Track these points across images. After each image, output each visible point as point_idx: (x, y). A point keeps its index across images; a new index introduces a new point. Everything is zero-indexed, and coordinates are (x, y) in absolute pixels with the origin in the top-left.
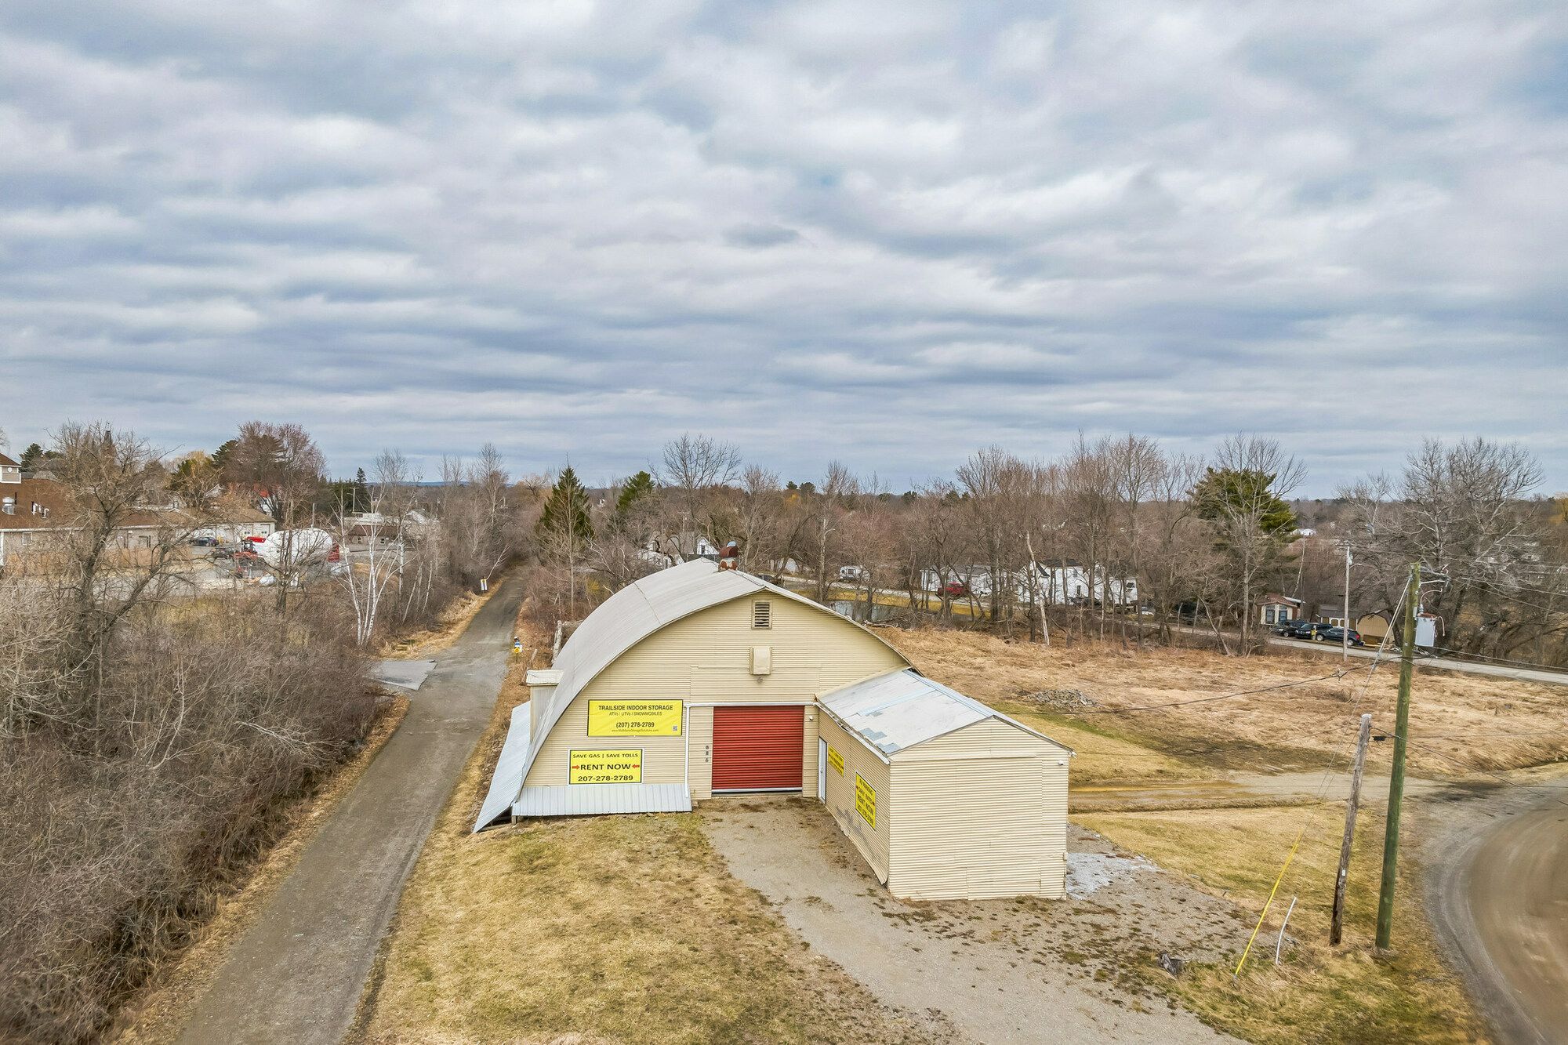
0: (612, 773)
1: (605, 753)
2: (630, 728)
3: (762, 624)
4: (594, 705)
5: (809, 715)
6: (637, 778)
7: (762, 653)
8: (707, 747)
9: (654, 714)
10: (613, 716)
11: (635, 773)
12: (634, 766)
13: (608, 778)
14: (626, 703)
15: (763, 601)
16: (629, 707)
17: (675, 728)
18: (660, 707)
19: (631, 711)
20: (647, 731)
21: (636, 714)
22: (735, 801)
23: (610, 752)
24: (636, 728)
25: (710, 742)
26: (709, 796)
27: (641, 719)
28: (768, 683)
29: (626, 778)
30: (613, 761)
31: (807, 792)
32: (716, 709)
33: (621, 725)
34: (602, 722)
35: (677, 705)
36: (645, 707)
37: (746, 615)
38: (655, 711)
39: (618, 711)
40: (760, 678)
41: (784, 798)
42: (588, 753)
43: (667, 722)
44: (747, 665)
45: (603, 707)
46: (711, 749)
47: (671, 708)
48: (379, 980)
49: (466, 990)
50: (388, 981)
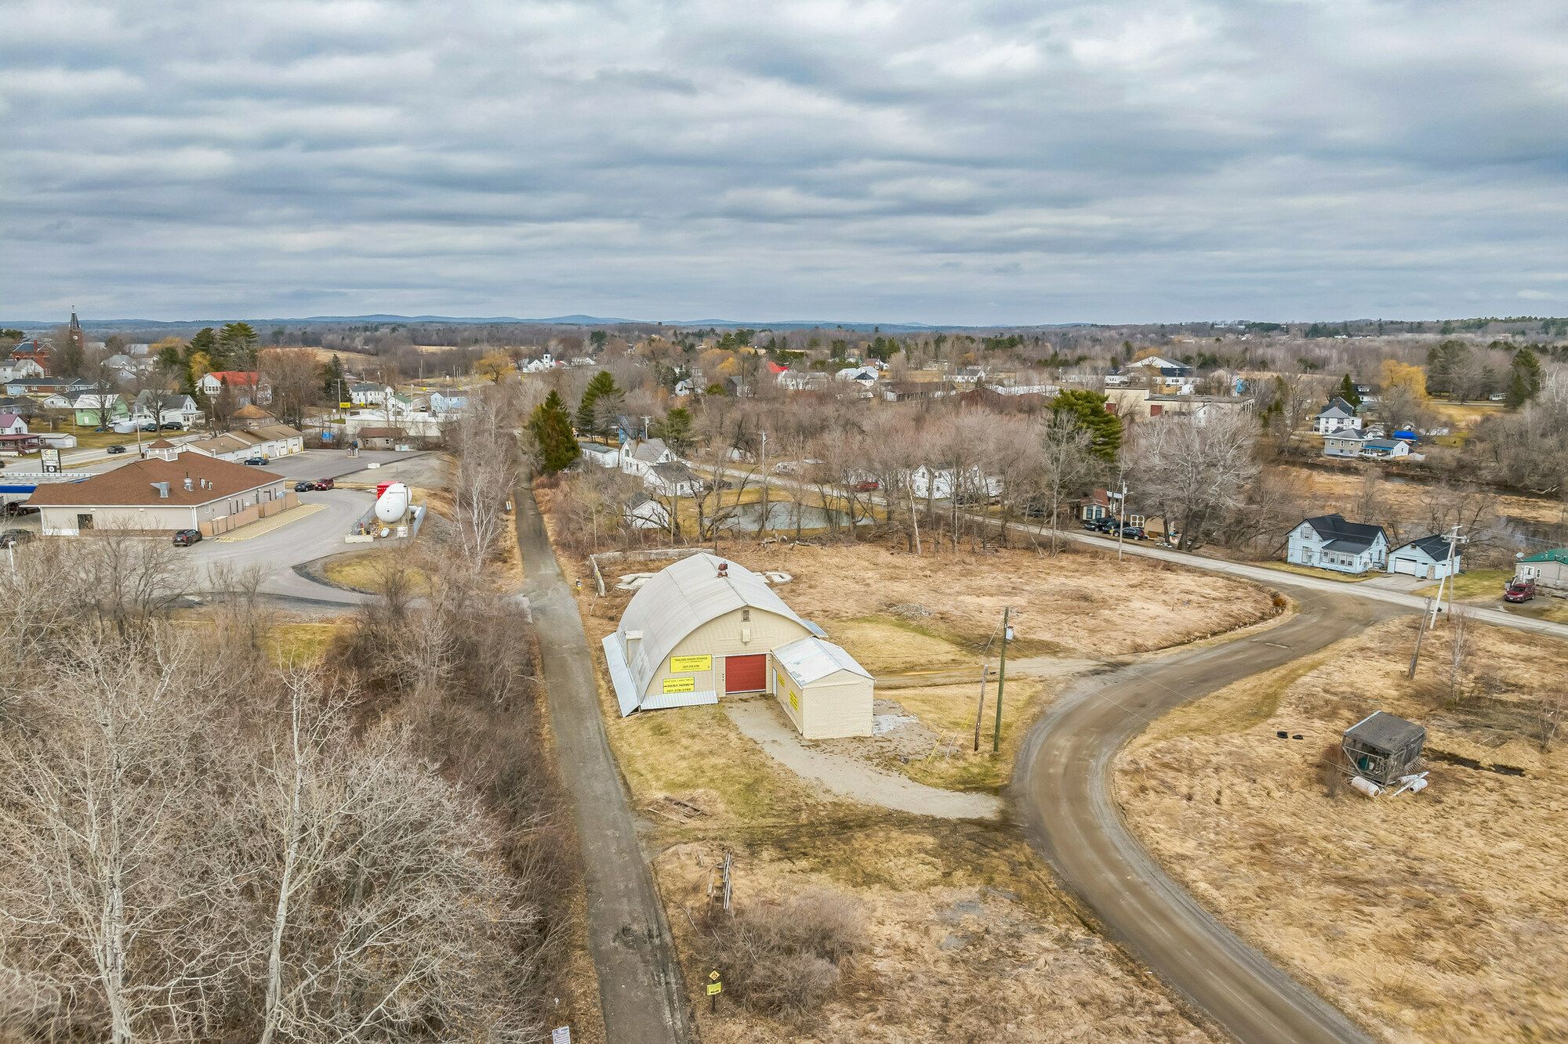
0: (682, 689)
1: (678, 679)
2: (689, 668)
3: (746, 619)
4: (672, 661)
5: (768, 658)
6: (693, 690)
7: (746, 632)
8: (723, 674)
9: (699, 661)
10: (682, 663)
11: (692, 687)
12: (691, 684)
13: (680, 691)
14: (687, 657)
15: (746, 610)
16: (688, 659)
17: (709, 667)
18: (702, 658)
19: (689, 661)
20: (696, 669)
21: (691, 662)
22: (737, 697)
23: (680, 679)
24: (692, 667)
25: (724, 672)
26: (725, 696)
27: (694, 664)
28: (749, 645)
29: (688, 690)
30: (682, 683)
31: (768, 691)
32: (727, 658)
33: (685, 667)
34: (676, 666)
35: (709, 657)
36: (695, 659)
37: (739, 616)
39: (684, 661)
40: (746, 643)
41: (758, 695)
42: (671, 680)
43: (704, 665)
44: (738, 638)
45: (677, 660)
46: (725, 674)
47: (707, 658)
48: (624, 777)
49: (658, 779)
50: (628, 777)
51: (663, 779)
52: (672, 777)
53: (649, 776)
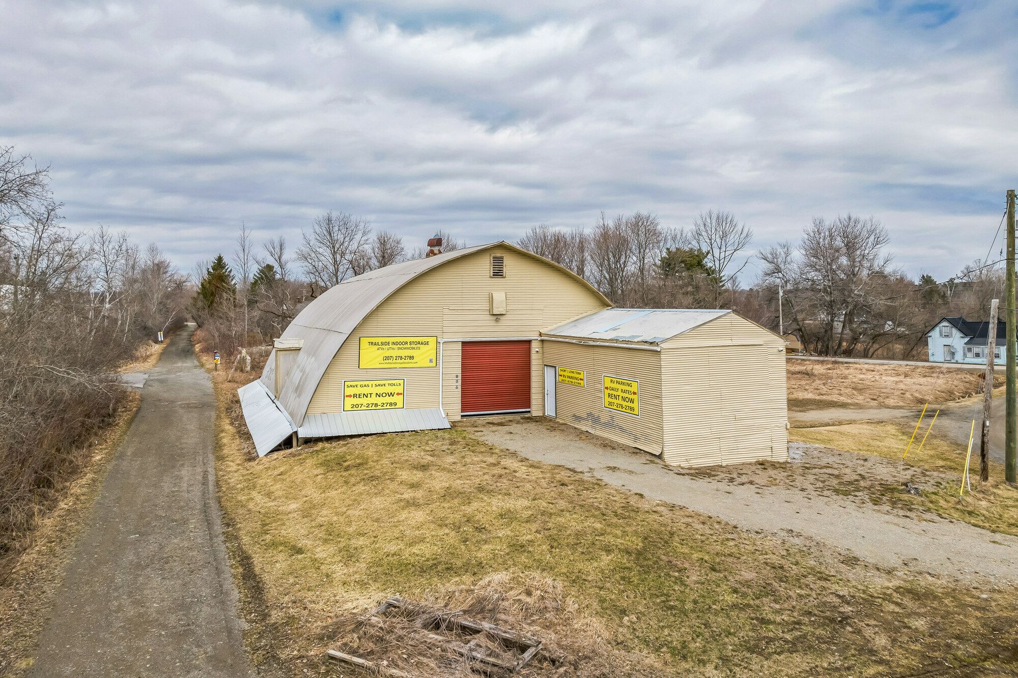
0: (379, 401)
1: (374, 383)
2: (394, 361)
3: (498, 273)
4: (364, 341)
5: (535, 347)
6: (400, 405)
7: (499, 297)
8: (457, 377)
9: (413, 348)
10: (380, 351)
11: (398, 399)
12: (398, 394)
13: (376, 405)
14: (391, 340)
15: (498, 255)
16: (393, 343)
17: (431, 361)
18: (419, 343)
19: (394, 346)
20: (409, 364)
21: (399, 349)
22: (480, 422)
23: (378, 383)
24: (399, 361)
25: (459, 372)
26: (458, 418)
27: (404, 353)
28: (504, 322)
29: (391, 404)
30: (380, 390)
31: (535, 411)
32: (464, 343)
33: (387, 358)
34: (371, 356)
35: (432, 341)
36: (406, 343)
37: (485, 265)
38: (414, 346)
39: (384, 346)
40: (498, 317)
41: (518, 417)
42: (359, 383)
43: (424, 355)
44: (486, 306)
45: (372, 343)
46: (460, 378)
47: (427, 343)
48: (245, 561)
49: (349, 556)
50: (257, 560)
51: (367, 555)
52: (392, 548)
53: (322, 552)
